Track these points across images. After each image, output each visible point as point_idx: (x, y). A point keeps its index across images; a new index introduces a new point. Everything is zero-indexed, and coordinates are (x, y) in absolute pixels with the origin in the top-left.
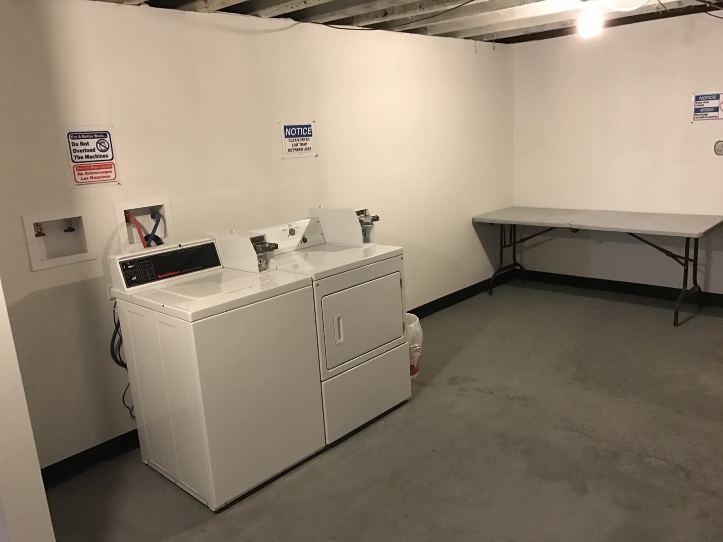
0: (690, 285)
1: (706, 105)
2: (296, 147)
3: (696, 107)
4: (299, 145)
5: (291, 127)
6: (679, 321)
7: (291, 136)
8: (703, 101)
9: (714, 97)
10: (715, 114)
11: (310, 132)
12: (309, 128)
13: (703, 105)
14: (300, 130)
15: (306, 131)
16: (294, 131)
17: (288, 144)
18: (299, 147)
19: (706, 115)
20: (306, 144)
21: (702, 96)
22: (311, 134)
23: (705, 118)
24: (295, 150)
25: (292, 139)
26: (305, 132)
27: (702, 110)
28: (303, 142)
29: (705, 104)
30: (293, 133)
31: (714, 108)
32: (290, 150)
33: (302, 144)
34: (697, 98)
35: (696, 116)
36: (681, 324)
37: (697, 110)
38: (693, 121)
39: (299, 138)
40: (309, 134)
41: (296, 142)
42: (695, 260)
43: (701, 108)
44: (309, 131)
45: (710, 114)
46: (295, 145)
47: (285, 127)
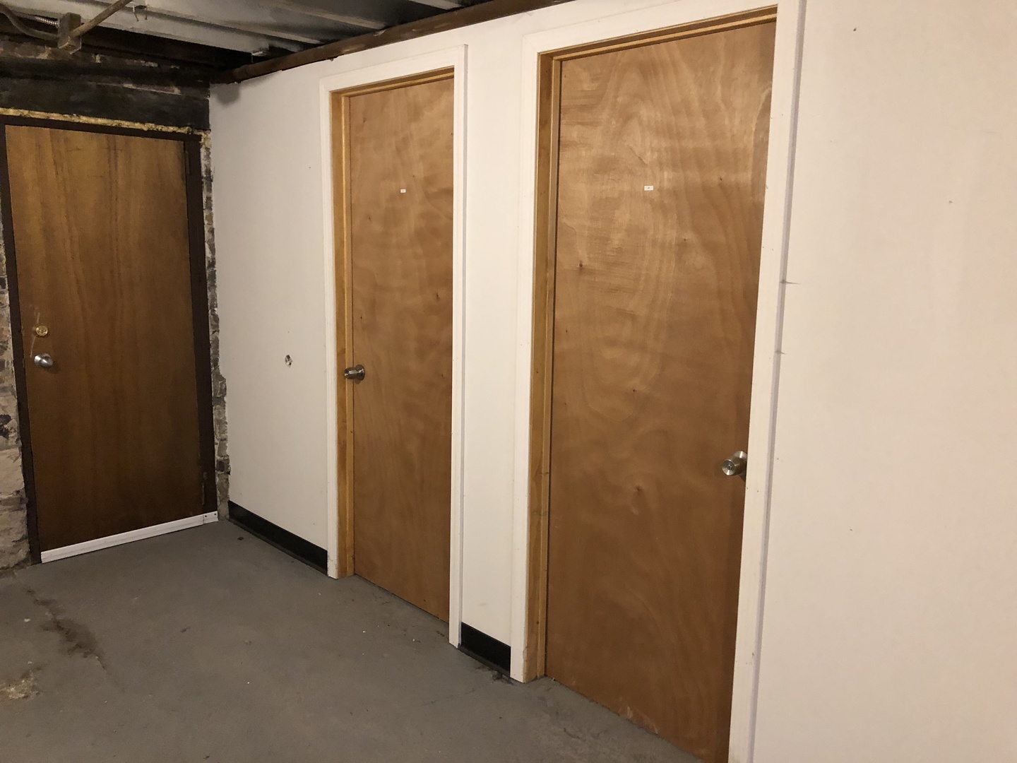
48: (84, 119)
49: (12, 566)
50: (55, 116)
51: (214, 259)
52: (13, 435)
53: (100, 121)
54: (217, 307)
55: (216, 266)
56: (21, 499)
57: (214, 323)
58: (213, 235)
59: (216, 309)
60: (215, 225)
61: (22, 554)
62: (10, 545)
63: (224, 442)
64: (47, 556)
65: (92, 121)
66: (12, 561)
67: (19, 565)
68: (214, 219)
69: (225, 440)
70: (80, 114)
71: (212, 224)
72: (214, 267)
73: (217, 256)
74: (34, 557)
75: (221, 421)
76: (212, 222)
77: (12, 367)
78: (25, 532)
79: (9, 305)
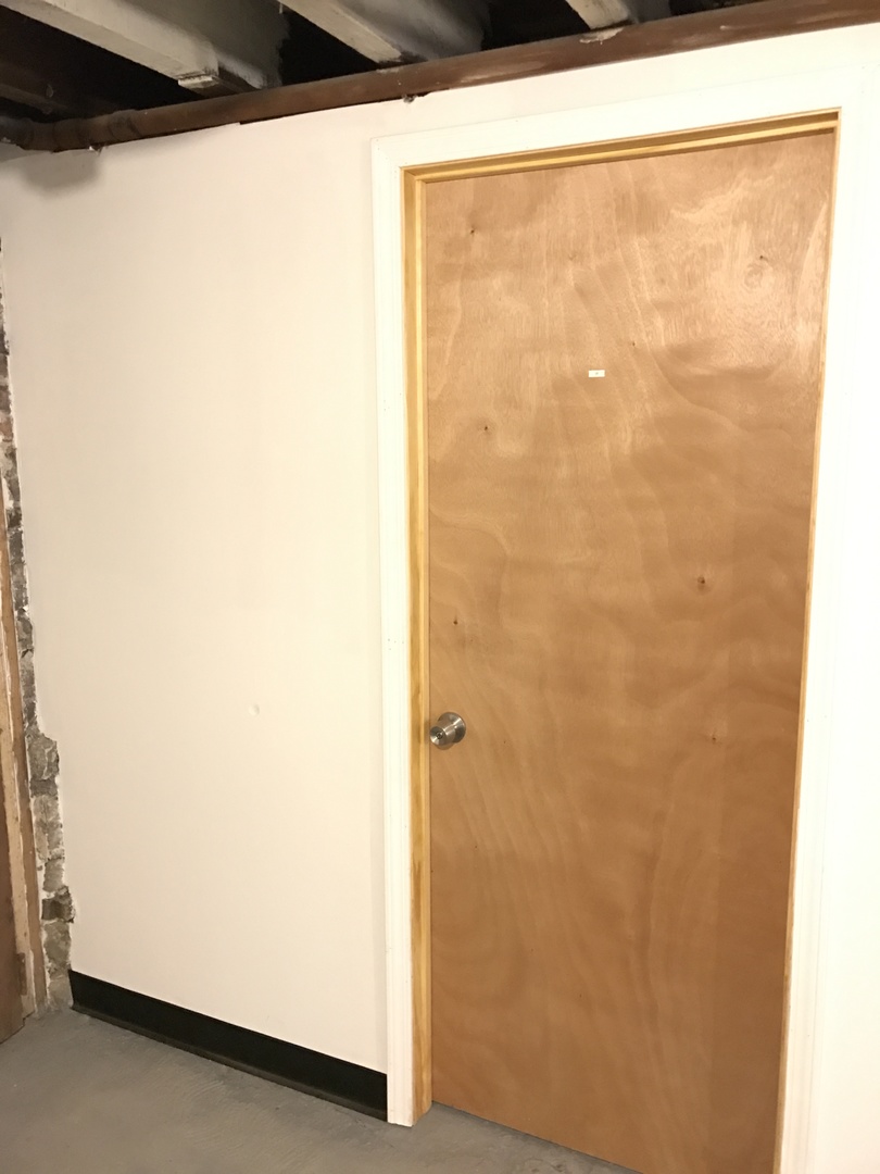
51: (17, 509)
54: (26, 603)
55: (22, 522)
57: (25, 636)
58: (15, 462)
59: (25, 608)
60: (16, 443)
63: (59, 862)
68: (15, 431)
69: (59, 857)
71: (11, 441)
72: (19, 524)
73: (22, 504)
75: (52, 824)
76: (12, 435)
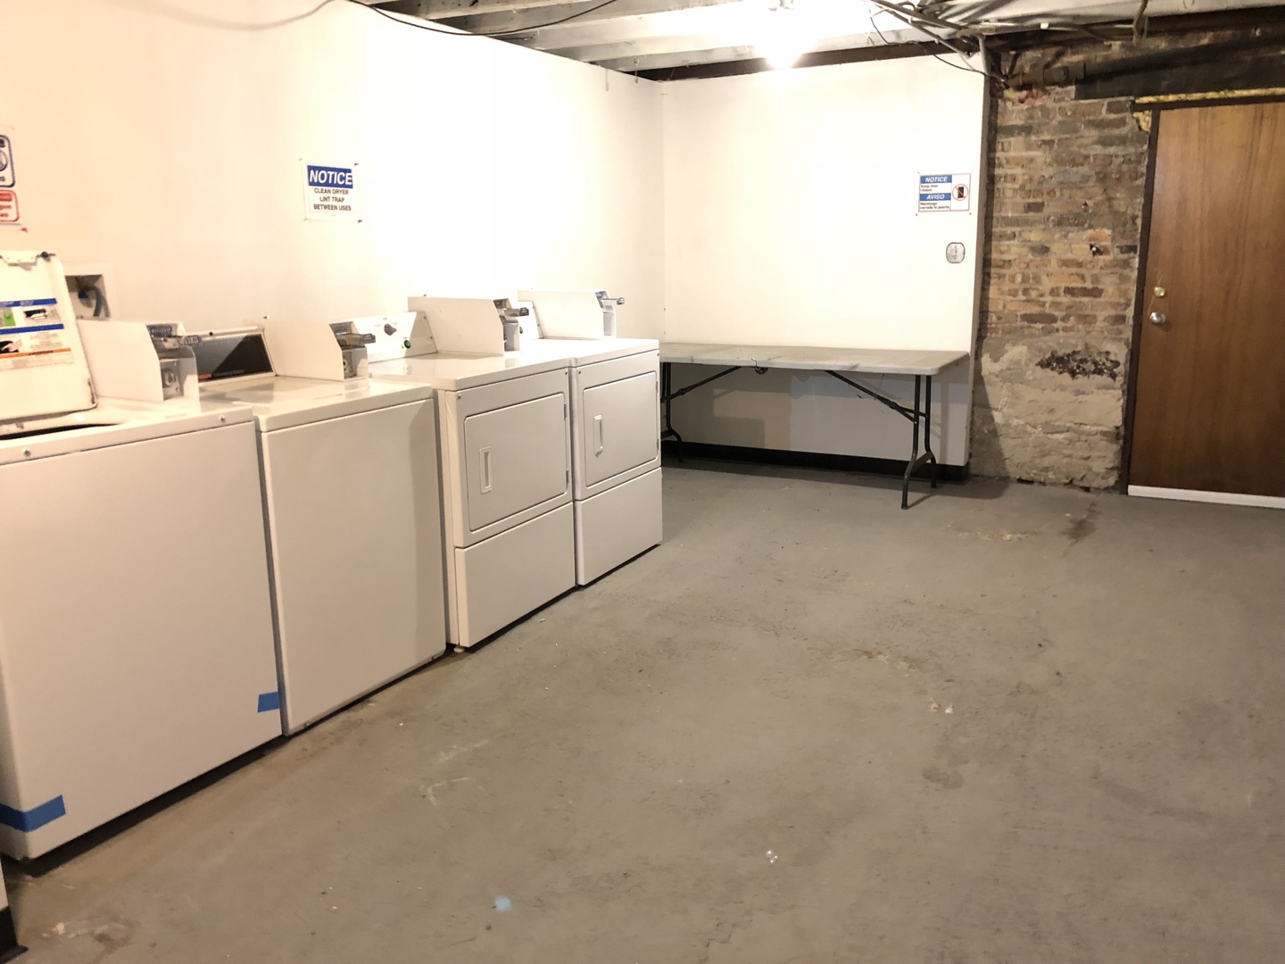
0: (922, 451)
1: (934, 190)
2: (325, 203)
3: (922, 193)
4: (331, 199)
5: (320, 169)
6: (909, 503)
7: (318, 184)
8: (930, 185)
9: (945, 179)
10: (946, 203)
11: (349, 181)
12: (348, 174)
13: (930, 190)
14: (333, 175)
15: (342, 178)
16: (323, 175)
17: (314, 195)
18: (331, 202)
19: (934, 204)
20: (343, 199)
21: (928, 177)
22: (350, 183)
23: (934, 209)
24: (325, 207)
25: (320, 188)
26: (341, 180)
27: (929, 197)
28: (339, 196)
29: (933, 188)
30: (323, 178)
31: (945, 194)
32: (316, 207)
33: (336, 199)
34: (923, 179)
35: (922, 206)
36: (910, 507)
37: (923, 197)
38: (918, 214)
39: (331, 189)
40: (347, 183)
41: (326, 195)
42: (927, 415)
43: (927, 195)
44: (347, 178)
45: (940, 203)
46: (325, 199)
47: (310, 168)
48: (1238, 93)
49: (1102, 487)
50: (1211, 95)
52: (1120, 379)
53: (1253, 92)
56: (1118, 434)
61: (1112, 481)
62: (1103, 470)
64: (1134, 490)
65: (1245, 93)
66: (1103, 484)
67: (1107, 489)
70: (1232, 89)
74: (1121, 487)
77: (1131, 322)
78: (1117, 463)
79: (1138, 269)
